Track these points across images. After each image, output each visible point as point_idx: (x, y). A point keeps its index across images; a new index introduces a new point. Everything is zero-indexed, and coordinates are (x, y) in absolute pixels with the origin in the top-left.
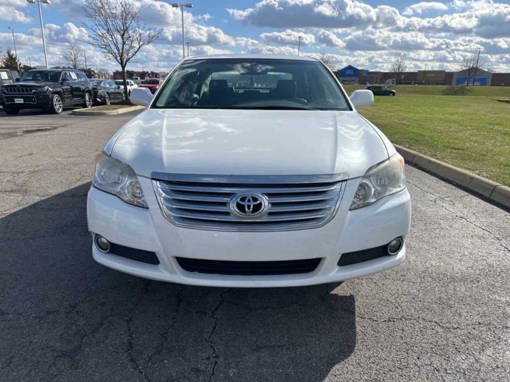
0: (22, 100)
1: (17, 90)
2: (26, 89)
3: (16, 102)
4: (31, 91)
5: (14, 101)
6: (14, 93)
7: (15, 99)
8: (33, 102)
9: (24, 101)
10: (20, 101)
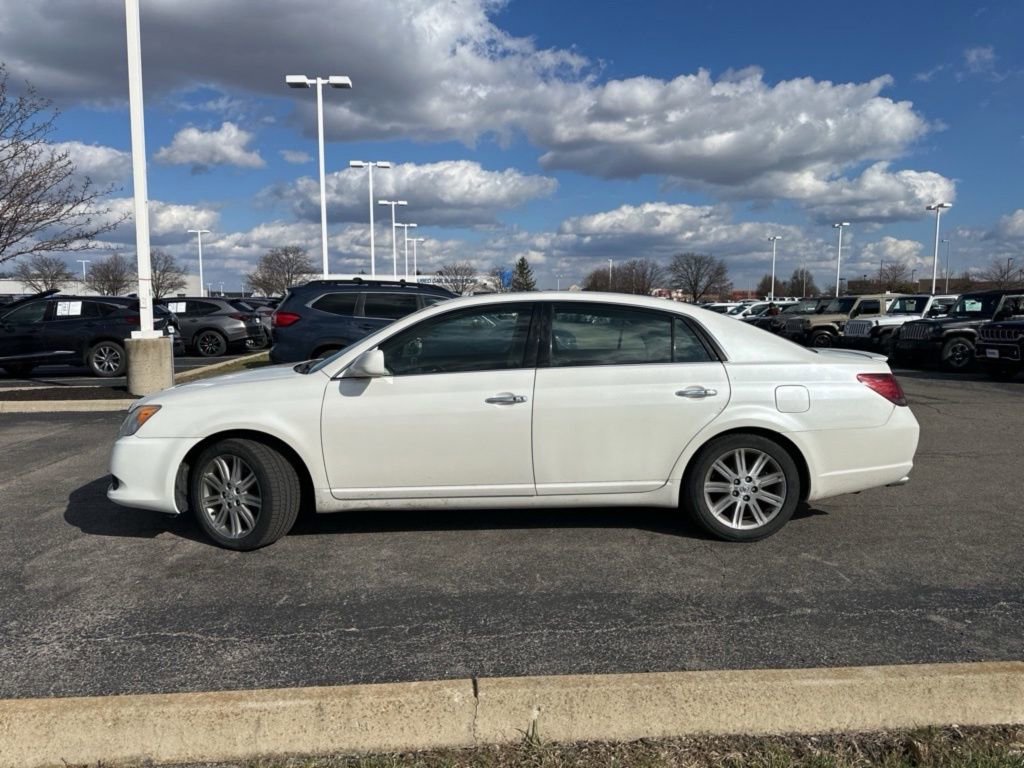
0: (996, 351)
1: (995, 335)
2: (1009, 333)
3: (989, 356)
4: (1016, 335)
5: (985, 353)
6: (991, 339)
7: (988, 351)
8: (1014, 357)
9: (1001, 354)
10: (993, 353)
